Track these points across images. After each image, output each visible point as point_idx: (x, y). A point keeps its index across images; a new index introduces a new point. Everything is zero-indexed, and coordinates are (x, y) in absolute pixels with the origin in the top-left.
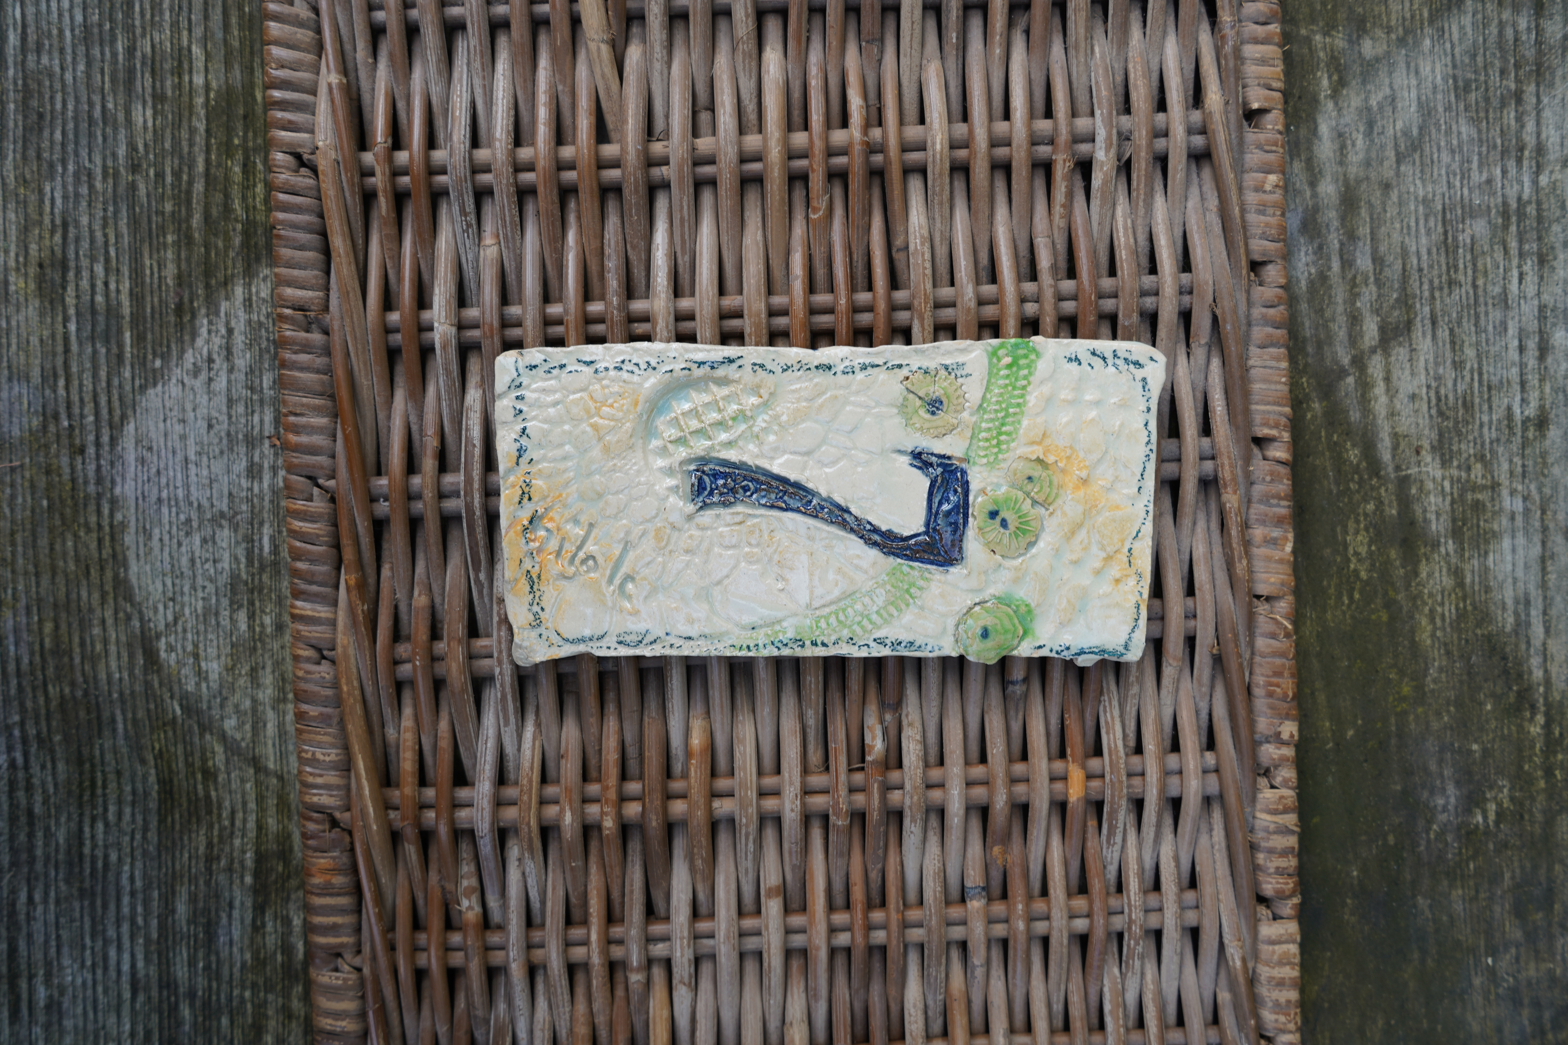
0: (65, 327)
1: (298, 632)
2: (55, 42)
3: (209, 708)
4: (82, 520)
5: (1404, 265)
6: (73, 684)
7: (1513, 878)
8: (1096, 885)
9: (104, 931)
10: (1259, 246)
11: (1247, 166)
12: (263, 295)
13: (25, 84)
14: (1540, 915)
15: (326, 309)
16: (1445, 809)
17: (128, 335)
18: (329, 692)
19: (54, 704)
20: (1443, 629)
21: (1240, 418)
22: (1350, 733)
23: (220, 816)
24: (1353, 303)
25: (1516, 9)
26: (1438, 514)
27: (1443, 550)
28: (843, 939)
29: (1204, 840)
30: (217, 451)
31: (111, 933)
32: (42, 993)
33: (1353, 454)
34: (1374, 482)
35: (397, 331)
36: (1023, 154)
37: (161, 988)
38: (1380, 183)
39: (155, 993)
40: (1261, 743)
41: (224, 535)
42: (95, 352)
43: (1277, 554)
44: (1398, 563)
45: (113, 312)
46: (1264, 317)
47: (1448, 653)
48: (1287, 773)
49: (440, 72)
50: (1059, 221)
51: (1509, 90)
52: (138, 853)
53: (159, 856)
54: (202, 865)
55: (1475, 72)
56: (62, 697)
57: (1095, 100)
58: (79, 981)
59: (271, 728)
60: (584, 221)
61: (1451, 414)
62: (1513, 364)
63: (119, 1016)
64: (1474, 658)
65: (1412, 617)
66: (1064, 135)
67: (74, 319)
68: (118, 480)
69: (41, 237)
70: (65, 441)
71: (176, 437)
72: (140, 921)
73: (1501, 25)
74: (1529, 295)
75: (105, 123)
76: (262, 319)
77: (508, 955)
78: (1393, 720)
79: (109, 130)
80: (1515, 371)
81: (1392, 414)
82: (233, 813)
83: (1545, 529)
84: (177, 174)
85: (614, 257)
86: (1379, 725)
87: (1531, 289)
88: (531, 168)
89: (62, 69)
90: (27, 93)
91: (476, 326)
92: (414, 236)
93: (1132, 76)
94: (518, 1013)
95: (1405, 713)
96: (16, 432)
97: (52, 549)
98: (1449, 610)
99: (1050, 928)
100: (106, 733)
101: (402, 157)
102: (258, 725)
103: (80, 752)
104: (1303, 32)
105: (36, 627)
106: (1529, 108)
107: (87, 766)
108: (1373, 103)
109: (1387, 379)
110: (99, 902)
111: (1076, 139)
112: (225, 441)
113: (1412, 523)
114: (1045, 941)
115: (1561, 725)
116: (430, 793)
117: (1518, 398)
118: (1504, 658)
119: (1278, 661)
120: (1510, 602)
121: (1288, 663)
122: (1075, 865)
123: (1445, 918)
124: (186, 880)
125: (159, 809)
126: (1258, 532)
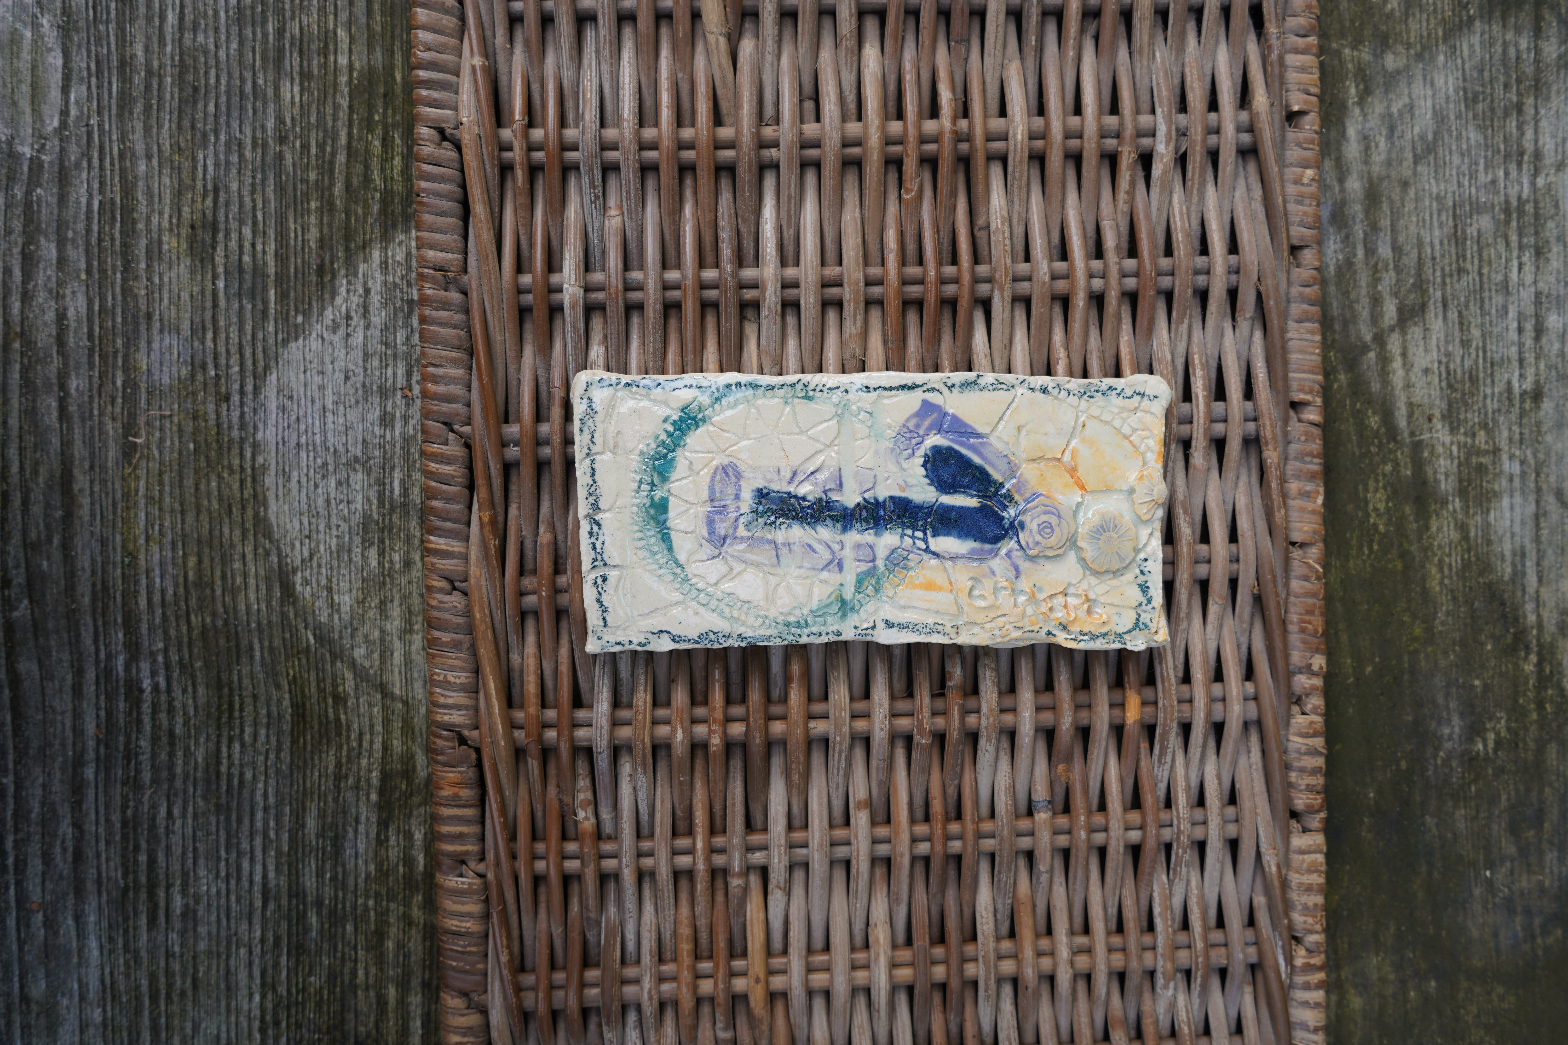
0: (214, 284)
1: (433, 564)
2: (211, 22)
3: (341, 638)
4: (226, 463)
5: (1420, 254)
6: (214, 614)
7: (1509, 799)
8: (1148, 800)
9: (238, 844)
10: (1298, 232)
11: (1288, 161)
12: (398, 258)
13: (181, 60)
14: (1531, 833)
15: (465, 271)
16: (1450, 738)
17: (272, 292)
18: (461, 620)
19: (196, 632)
20: (1451, 577)
21: (1280, 384)
22: (1369, 669)
23: (348, 737)
24: (1375, 287)
25: (1518, 30)
26: (1447, 476)
27: (1450, 507)
28: (923, 848)
29: (1243, 761)
30: (353, 401)
31: (245, 845)
32: (178, 902)
33: (1374, 421)
34: (1392, 445)
35: (529, 291)
36: (1093, 145)
37: (290, 897)
38: (1400, 181)
39: (284, 902)
40: (1294, 674)
41: (358, 478)
42: (241, 307)
43: (1310, 506)
44: (1411, 518)
45: (258, 271)
46: (1301, 294)
47: (1454, 599)
48: (1316, 701)
49: (571, 58)
50: (1123, 207)
51: (1511, 102)
52: (272, 772)
53: (292, 774)
54: (331, 783)
55: (1483, 85)
56: (204, 626)
57: (1156, 100)
58: (214, 890)
59: (398, 657)
60: (701, 196)
61: (1459, 386)
62: (1513, 343)
63: (250, 924)
64: (1476, 604)
65: (1423, 567)
66: (1129, 131)
67: (222, 277)
68: (261, 426)
69: (193, 201)
70: (211, 389)
71: (315, 387)
72: (272, 834)
73: (1505, 45)
74: (1527, 283)
75: (255, 98)
76: (397, 280)
77: (620, 862)
78: (1406, 658)
79: (259, 104)
80: (1514, 349)
81: (1408, 386)
82: (361, 735)
83: (1539, 490)
84: (321, 147)
85: (728, 229)
86: (1394, 662)
87: (1529, 278)
88: (654, 146)
89: (216, 46)
90: (183, 69)
91: (602, 289)
92: (545, 205)
93: (1188, 79)
94: (627, 916)
95: (1416, 652)
96: (166, 380)
97: (197, 489)
98: (1455, 561)
99: (1108, 838)
100: (244, 660)
101: (537, 134)
102: (385, 654)
103: (219, 678)
104: (1334, 45)
105: (180, 561)
106: (1528, 118)
107: (226, 690)
108: (1394, 110)
109: (1404, 355)
110: (234, 817)
111: (1140, 134)
112: (360, 392)
113: (1424, 483)
114: (1102, 852)
115: (1551, 664)
116: (551, 714)
117: (1517, 374)
118: (1503, 604)
119: (1310, 601)
120: (1508, 554)
121: (1318, 603)
122: (1130, 783)
123: (1449, 835)
124: (316, 797)
125: (292, 731)
126: (1294, 486)
